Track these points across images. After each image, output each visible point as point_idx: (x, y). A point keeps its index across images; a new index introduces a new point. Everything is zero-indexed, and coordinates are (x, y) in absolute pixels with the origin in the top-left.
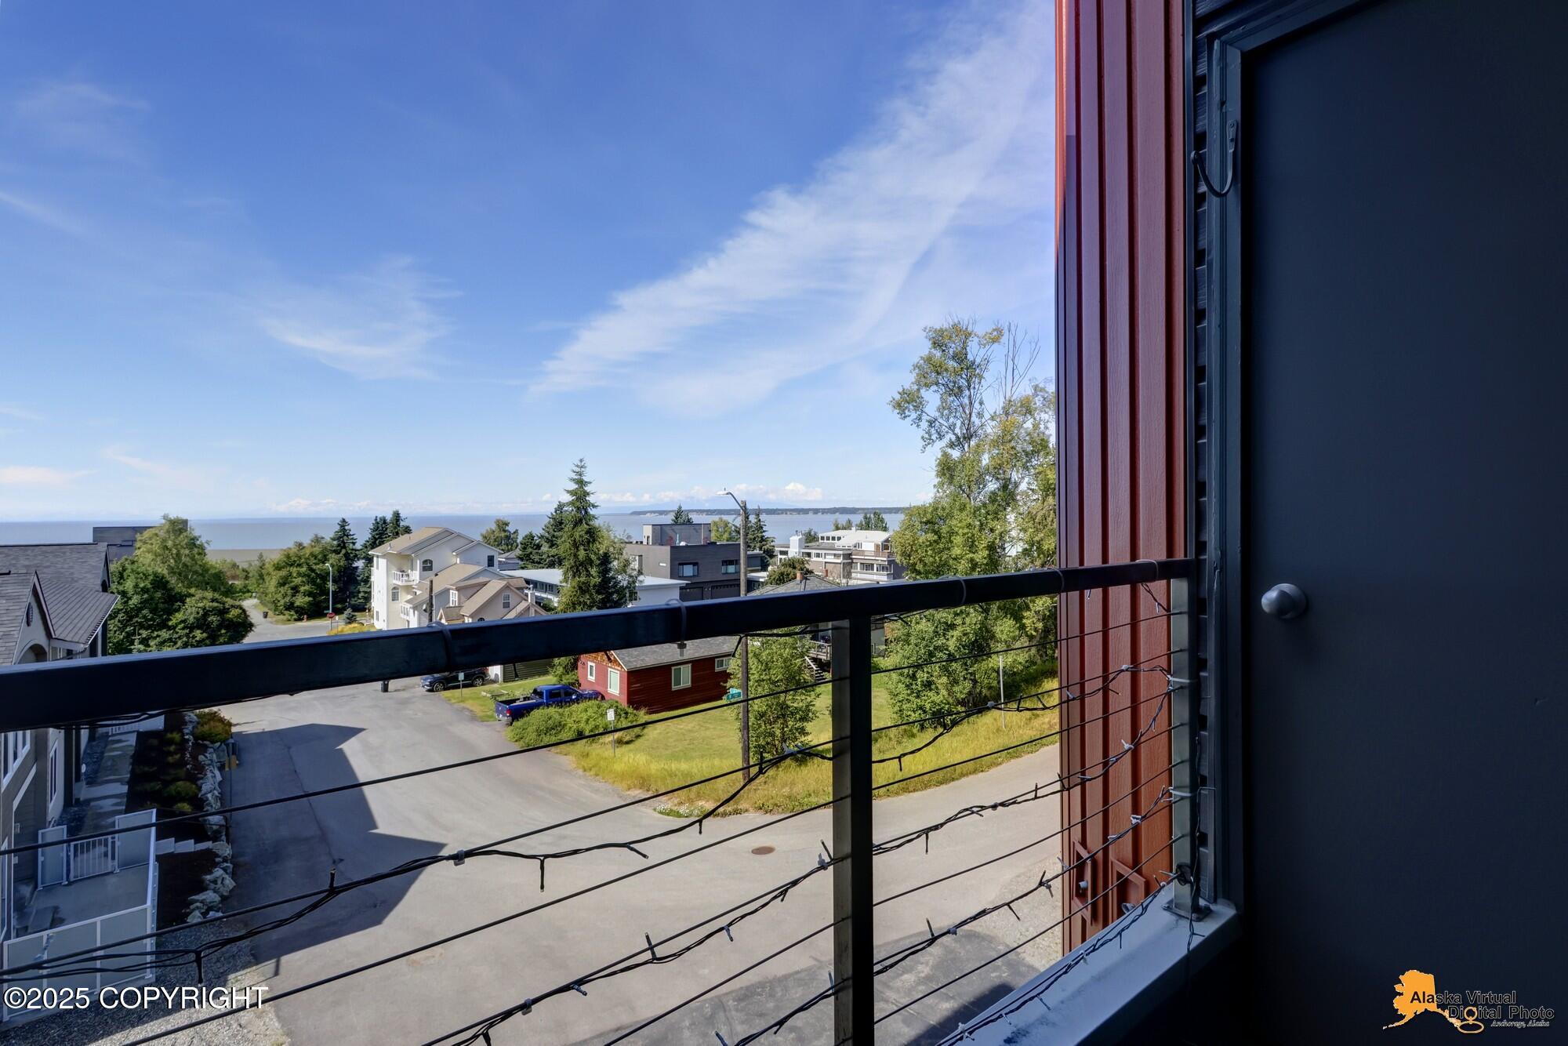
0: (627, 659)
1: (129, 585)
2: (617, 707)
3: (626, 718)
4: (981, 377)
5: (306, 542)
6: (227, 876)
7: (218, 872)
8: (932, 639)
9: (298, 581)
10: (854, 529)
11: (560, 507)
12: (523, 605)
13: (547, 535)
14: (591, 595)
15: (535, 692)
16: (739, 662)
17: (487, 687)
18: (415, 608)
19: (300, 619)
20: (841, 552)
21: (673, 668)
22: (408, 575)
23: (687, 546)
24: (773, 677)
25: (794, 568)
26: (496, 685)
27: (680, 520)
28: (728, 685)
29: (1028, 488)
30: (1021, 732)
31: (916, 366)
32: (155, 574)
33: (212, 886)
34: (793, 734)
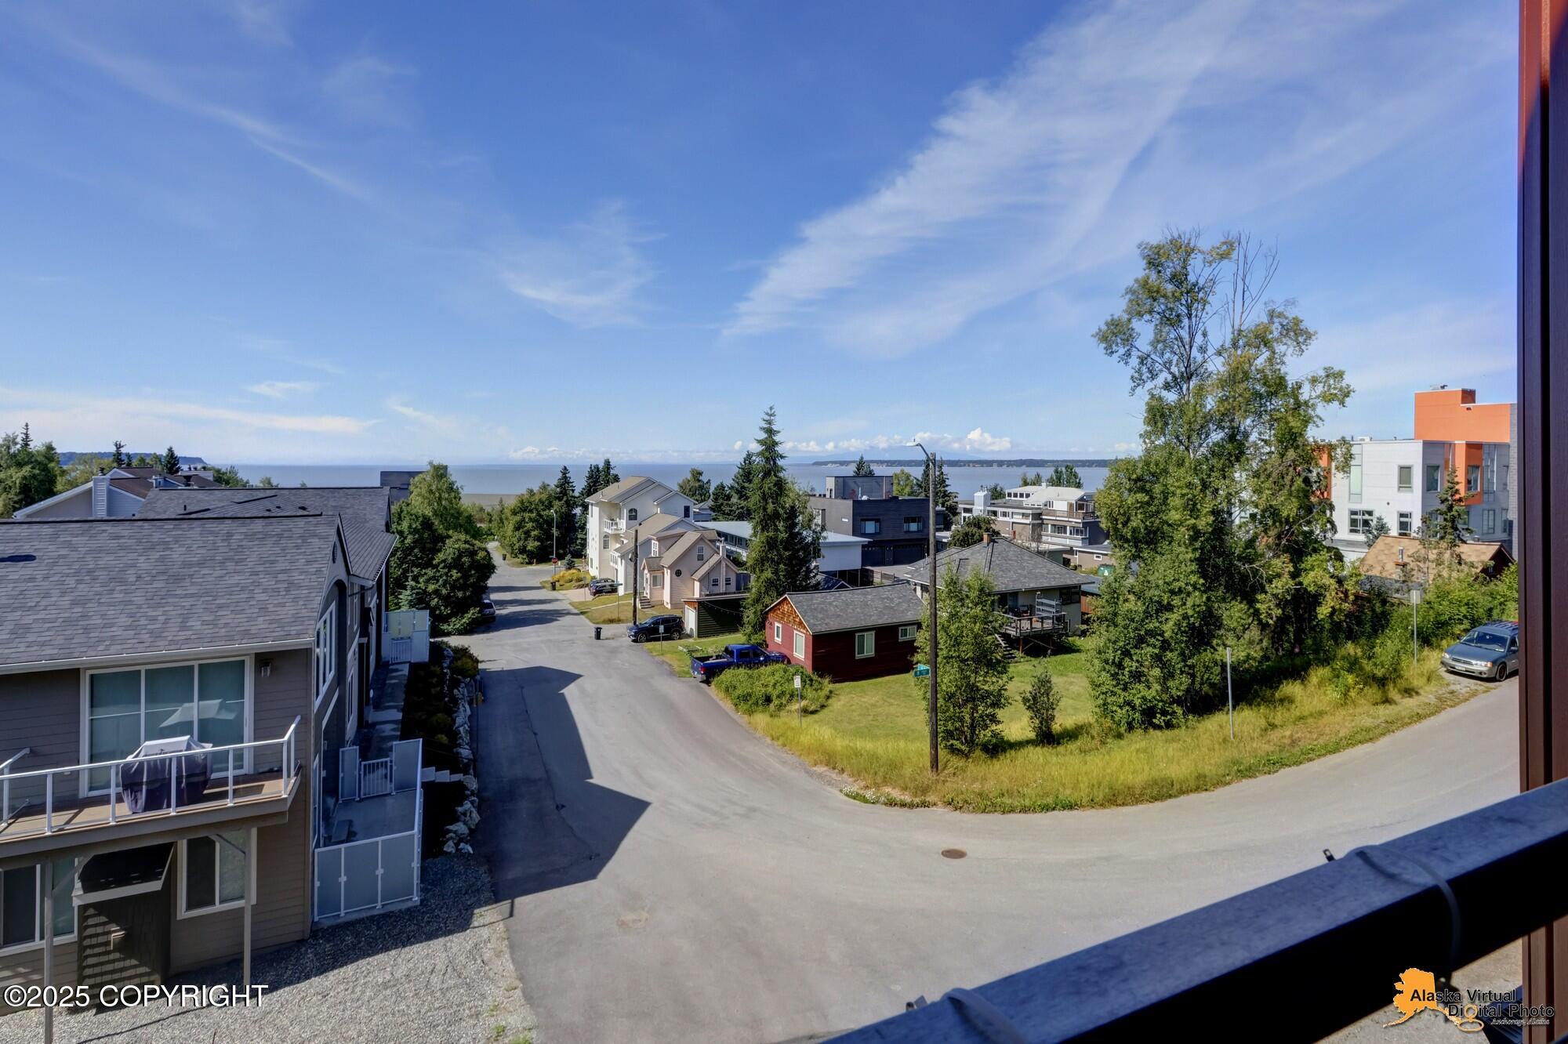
0: (812, 621)
1: (405, 525)
2: (802, 673)
3: (811, 685)
4: (1205, 302)
5: (536, 489)
6: (473, 809)
7: (467, 805)
8: (1143, 621)
9: (530, 525)
10: (1044, 484)
11: (749, 456)
12: (715, 559)
13: (736, 485)
14: (778, 551)
15: (726, 650)
16: (927, 635)
17: (682, 641)
18: (622, 557)
19: (530, 563)
20: (1030, 512)
21: (857, 635)
22: (616, 524)
23: (868, 501)
24: (963, 654)
25: (980, 528)
26: (691, 640)
27: (862, 472)
28: (915, 659)
29: (1260, 439)
30: (1254, 745)
31: (1129, 291)
32: (424, 516)
33: (463, 817)
34: (984, 720)
